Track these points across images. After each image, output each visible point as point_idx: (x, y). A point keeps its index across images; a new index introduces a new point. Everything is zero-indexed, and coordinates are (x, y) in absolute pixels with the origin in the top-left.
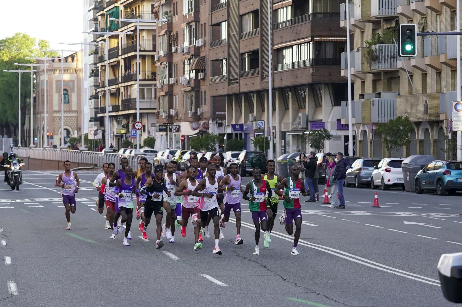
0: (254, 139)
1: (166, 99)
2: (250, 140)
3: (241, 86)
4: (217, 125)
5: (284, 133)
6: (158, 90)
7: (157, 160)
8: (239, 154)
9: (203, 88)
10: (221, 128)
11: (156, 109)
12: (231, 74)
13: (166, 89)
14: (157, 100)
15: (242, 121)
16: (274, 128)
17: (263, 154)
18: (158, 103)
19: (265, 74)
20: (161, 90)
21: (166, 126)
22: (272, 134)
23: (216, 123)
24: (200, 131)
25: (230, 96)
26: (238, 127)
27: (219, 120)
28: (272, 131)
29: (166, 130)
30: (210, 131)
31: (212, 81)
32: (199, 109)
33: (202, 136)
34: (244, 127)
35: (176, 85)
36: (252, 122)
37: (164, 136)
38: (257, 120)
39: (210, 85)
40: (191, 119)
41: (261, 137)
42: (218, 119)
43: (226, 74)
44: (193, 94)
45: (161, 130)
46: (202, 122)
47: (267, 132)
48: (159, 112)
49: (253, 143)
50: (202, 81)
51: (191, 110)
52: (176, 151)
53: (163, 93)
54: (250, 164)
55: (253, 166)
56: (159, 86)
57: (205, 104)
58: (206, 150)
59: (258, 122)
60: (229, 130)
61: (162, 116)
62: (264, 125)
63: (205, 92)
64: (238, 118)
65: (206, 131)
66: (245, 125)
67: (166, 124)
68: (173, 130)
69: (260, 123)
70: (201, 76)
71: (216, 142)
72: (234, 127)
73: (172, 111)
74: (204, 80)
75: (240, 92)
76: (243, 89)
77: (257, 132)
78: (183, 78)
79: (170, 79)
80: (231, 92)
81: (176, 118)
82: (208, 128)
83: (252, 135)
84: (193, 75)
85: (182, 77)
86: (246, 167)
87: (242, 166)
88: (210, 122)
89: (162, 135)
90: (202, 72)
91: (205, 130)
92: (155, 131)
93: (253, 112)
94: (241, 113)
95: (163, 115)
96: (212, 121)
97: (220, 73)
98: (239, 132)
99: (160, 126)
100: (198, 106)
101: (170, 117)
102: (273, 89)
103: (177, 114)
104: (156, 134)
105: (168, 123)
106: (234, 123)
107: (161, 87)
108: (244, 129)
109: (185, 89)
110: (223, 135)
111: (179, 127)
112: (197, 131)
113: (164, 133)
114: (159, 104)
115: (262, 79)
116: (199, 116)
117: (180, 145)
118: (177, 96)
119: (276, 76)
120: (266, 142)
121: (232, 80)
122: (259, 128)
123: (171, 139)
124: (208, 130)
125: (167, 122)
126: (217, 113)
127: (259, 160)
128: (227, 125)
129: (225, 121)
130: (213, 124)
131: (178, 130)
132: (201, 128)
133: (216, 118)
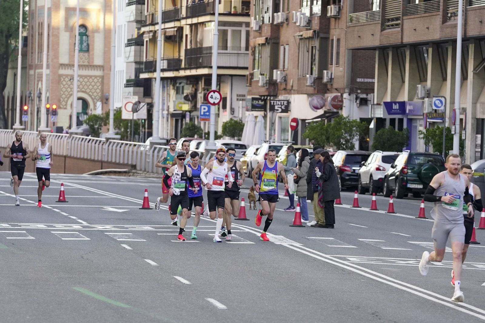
0: (424, 131)
1: (267, 51)
2: (418, 133)
3: (406, 33)
4: (358, 102)
5: (480, 122)
6: (252, 34)
7: (245, 162)
8: (397, 156)
9: (335, 33)
10: (364, 108)
11: (246, 68)
12: (388, 9)
13: (267, 32)
14: (250, 52)
15: (404, 97)
16: (464, 110)
17: (439, 157)
18: (251, 57)
19: (451, 10)
20: (258, 34)
21: (265, 101)
22: (458, 122)
23: (357, 98)
24: (325, 112)
25: (383, 50)
26: (396, 107)
27: (362, 93)
28: (459, 116)
29: (263, 108)
30: (344, 113)
31: (351, 20)
32: (325, 72)
33: (329, 121)
34: (408, 108)
35: (285, 25)
36: (423, 98)
37: (260, 119)
38: (431, 95)
39: (348, 27)
40: (311, 90)
41: (438, 128)
42: (359, 91)
43: (378, 9)
44: (316, 43)
45: (254, 107)
46: (330, 96)
47: (450, 118)
48: (252, 75)
49: (424, 138)
50: (333, 21)
51: (312, 74)
52: (282, 147)
53: (261, 40)
54: (416, 175)
55: (420, 179)
56: (254, 25)
57: (337, 63)
58: (335, 147)
59: (434, 99)
60: (380, 113)
61: (258, 81)
62: (445, 106)
63: (338, 40)
64: (397, 90)
65: (338, 113)
66: (410, 105)
67: (264, 96)
68: (276, 108)
69: (437, 102)
70: (332, 10)
71: (354, 133)
72: (388, 106)
73: (277, 73)
74: (336, 18)
75: (402, 42)
76: (409, 38)
77: (431, 119)
78: (298, 14)
79: (275, 14)
80: (386, 43)
81: (283, 86)
82: (341, 108)
83: (422, 122)
84: (317, 9)
85: (297, 11)
86: (407, 181)
87: (401, 178)
88: (345, 95)
89: (256, 117)
90: (334, 3)
91: (335, 110)
92: (244, 109)
93: (426, 80)
94: (403, 82)
95: (260, 79)
96: (349, 95)
97: (368, 6)
98: (397, 117)
99: (253, 99)
100: (324, 65)
101: (272, 84)
102: (465, 40)
103: (285, 79)
104: (245, 114)
105: (267, 96)
106: (388, 99)
107: (257, 28)
108: (407, 112)
109: (301, 33)
110: (369, 121)
111: (289, 102)
112: (321, 112)
113: (260, 114)
114: (254, 59)
115: (445, 19)
116: (326, 85)
117: (289, 136)
118: (287, 47)
119: (471, 15)
120: (447, 136)
121: (389, 20)
122: (436, 110)
123: (273, 124)
124: (340, 112)
125: (267, 94)
126: (359, 80)
127: (432, 169)
128: (375, 102)
129: (372, 94)
130: (350, 100)
131: (286, 109)
132: (328, 107)
133: (357, 89)
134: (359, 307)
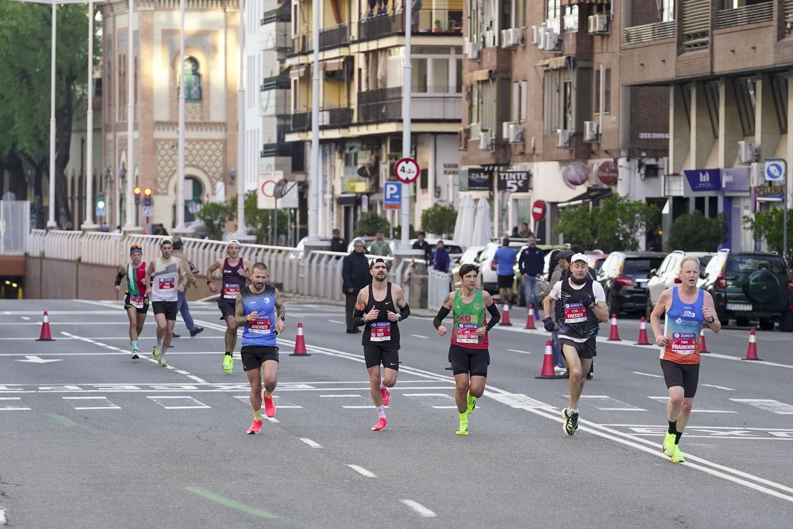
0: (753, 217)
1: (491, 92)
2: (742, 220)
3: (718, 57)
4: (642, 171)
6: (466, 66)
9: (602, 60)
10: (653, 181)
11: (458, 121)
12: (688, 19)
13: (491, 61)
14: (463, 94)
15: (718, 162)
17: (778, 259)
18: (465, 103)
19: (791, 18)
20: (475, 65)
21: (490, 173)
23: (640, 165)
24: (589, 190)
25: (681, 85)
26: (704, 178)
27: (649, 156)
29: (487, 185)
30: (620, 190)
31: (628, 39)
32: (587, 123)
33: (596, 204)
34: (725, 179)
35: (520, 49)
36: (749, 163)
37: (483, 204)
38: (763, 157)
39: (622, 50)
40: (565, 154)
41: (775, 211)
42: (644, 154)
43: (671, 19)
44: (572, 77)
45: (473, 185)
46: (596, 164)
48: (468, 131)
49: (752, 228)
50: (598, 40)
51: (565, 127)
53: (481, 75)
54: (740, 289)
55: (748, 295)
56: (469, 51)
57: (607, 109)
58: (607, 248)
59: (768, 164)
60: (679, 188)
61: (478, 142)
62: (786, 175)
64: (705, 151)
65: (610, 190)
66: (728, 174)
67: (489, 165)
68: (509, 184)
69: (773, 169)
70: (596, 23)
71: (637, 222)
72: (692, 177)
73: (508, 128)
74: (604, 35)
75: (712, 72)
76: (724, 65)
77: (764, 196)
78: (541, 30)
79: (504, 32)
80: (685, 74)
81: (519, 149)
82: (615, 181)
83: (749, 202)
84: (572, 21)
85: (539, 25)
86: (726, 300)
88: (622, 162)
89: (476, 201)
90: (600, 11)
91: (605, 186)
92: (457, 188)
93: (753, 134)
94: (716, 137)
95: (481, 138)
96: (628, 160)
97: (655, 15)
98: (707, 194)
99: (471, 171)
100: (585, 113)
101: (500, 145)
103: (522, 137)
104: (458, 195)
105: (494, 165)
106: (692, 166)
107: (475, 56)
108: (724, 185)
109: (547, 62)
110: (661, 202)
111: (529, 175)
112: (582, 190)
113: (482, 195)
114: (471, 107)
115: (782, 33)
116: (589, 145)
118: (524, 84)
121: (689, 37)
122: (770, 183)
123: (504, 211)
124: (613, 188)
125: (492, 162)
126: (643, 136)
127: (766, 278)
128: (671, 172)
129: (665, 159)
130: (630, 169)
131: (526, 186)
132: (593, 181)
133: (640, 150)
134: (651, 509)
